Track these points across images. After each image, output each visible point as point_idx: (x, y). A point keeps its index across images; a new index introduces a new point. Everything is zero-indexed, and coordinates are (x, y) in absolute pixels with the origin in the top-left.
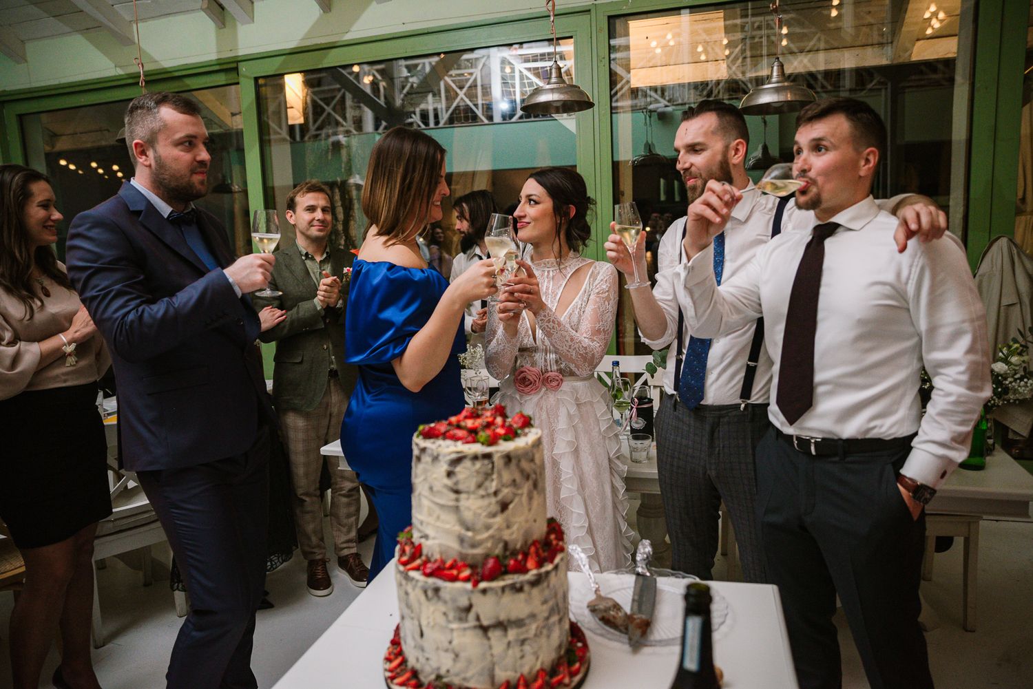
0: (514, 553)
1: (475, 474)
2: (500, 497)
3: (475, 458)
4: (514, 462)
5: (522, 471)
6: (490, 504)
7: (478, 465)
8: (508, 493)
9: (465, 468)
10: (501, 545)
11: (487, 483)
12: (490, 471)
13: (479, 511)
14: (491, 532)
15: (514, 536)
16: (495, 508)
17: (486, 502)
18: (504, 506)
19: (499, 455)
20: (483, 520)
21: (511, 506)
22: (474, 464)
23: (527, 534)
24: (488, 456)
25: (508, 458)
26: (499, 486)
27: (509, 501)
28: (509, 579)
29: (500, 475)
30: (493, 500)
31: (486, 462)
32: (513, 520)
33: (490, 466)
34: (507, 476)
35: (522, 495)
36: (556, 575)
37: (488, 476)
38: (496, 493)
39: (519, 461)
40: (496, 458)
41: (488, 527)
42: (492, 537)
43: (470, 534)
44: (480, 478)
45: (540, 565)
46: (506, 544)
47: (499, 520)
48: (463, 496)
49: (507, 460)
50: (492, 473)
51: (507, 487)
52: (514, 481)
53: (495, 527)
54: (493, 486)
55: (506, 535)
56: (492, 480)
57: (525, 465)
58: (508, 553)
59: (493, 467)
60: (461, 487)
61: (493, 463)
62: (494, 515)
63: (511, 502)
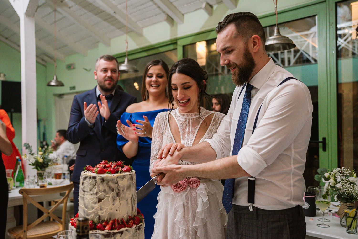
0: (103, 221)
1: (90, 184)
2: (98, 196)
3: (90, 178)
4: (105, 182)
5: (110, 187)
6: (94, 198)
7: (91, 180)
8: (101, 194)
9: (86, 181)
10: (97, 217)
11: (93, 189)
12: (95, 184)
13: (90, 200)
14: (93, 210)
15: (105, 214)
16: (96, 200)
17: (92, 197)
18: (100, 200)
19: (99, 177)
20: (91, 205)
21: (102, 201)
22: (90, 180)
23: (111, 215)
24: (94, 178)
25: (103, 180)
26: (98, 191)
27: (102, 198)
28: (95, 231)
29: (98, 187)
30: (95, 196)
31: (94, 180)
32: (103, 206)
33: (95, 182)
34: (101, 187)
35: (109, 196)
36: (121, 236)
37: (94, 186)
38: (96, 194)
39: (108, 182)
40: (97, 179)
41: (93, 208)
42: (94, 212)
43: (86, 209)
44: (91, 186)
45: (111, 229)
46: (99, 217)
47: (97, 206)
48: (86, 193)
49: (102, 180)
50: (95, 185)
51: (101, 192)
52: (105, 190)
53: (95, 208)
54: (95, 190)
55: (100, 213)
56: (96, 188)
57: (111, 184)
58: (100, 221)
59: (96, 182)
60: (85, 189)
61: (96, 181)
62: (95, 203)
63: (103, 199)
